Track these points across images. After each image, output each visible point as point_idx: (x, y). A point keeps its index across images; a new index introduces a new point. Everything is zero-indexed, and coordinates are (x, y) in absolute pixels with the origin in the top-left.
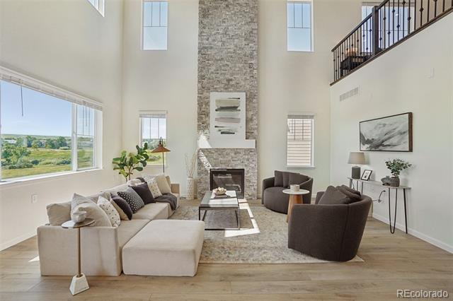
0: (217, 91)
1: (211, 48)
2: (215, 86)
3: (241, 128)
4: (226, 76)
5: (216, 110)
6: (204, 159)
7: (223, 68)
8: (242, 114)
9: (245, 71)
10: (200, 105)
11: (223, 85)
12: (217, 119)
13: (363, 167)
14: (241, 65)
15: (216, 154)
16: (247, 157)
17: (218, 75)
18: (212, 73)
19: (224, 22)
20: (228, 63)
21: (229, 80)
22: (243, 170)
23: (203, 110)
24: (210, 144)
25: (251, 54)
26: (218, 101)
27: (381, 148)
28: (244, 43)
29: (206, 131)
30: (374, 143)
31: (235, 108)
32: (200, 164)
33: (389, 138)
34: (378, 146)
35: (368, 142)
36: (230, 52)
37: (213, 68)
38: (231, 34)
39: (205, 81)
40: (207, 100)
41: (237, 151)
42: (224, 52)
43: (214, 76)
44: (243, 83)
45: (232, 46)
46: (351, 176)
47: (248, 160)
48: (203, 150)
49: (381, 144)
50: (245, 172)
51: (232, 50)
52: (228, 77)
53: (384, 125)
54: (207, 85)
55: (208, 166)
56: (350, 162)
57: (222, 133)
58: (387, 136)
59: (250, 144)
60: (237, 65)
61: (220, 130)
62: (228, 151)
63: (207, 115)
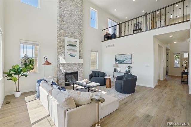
0: (68, 37)
1: (65, 16)
2: (67, 34)
3: (77, 54)
4: (71, 31)
5: (68, 45)
6: (62, 68)
7: (70, 27)
8: (77, 48)
9: (78, 30)
10: (60, 42)
11: (70, 35)
12: (68, 50)
13: (117, 68)
14: (77, 28)
15: (67, 65)
16: (79, 66)
17: (68, 30)
18: (65, 28)
19: (70, 7)
20: (72, 26)
21: (72, 33)
22: (78, 72)
23: (61, 44)
24: (66, 61)
25: (81, 24)
26: (68, 42)
27: (123, 63)
28: (78, 19)
29: (63, 55)
30: (121, 61)
31: (75, 46)
32: (60, 70)
33: (126, 60)
34: (122, 62)
35: (118, 61)
36: (73, 21)
37: (66, 26)
38: (73, 13)
39: (62, 31)
40: (63, 40)
41: (75, 64)
42: (70, 20)
43: (66, 29)
44: (78, 36)
45: (74, 19)
46: (114, 71)
47: (79, 67)
48: (61, 64)
49: (123, 62)
50: (79, 73)
51: (73, 20)
52: (72, 31)
53: (124, 56)
54: (63, 33)
55: (64, 71)
56: (114, 67)
57: (70, 56)
58: (125, 59)
59: (81, 61)
60: (76, 27)
61: (69, 55)
62: (72, 64)
63: (63, 47)
